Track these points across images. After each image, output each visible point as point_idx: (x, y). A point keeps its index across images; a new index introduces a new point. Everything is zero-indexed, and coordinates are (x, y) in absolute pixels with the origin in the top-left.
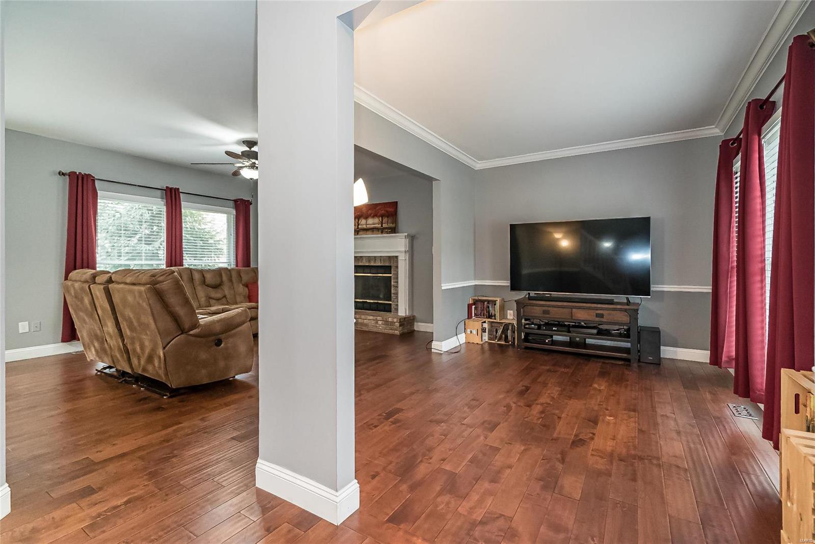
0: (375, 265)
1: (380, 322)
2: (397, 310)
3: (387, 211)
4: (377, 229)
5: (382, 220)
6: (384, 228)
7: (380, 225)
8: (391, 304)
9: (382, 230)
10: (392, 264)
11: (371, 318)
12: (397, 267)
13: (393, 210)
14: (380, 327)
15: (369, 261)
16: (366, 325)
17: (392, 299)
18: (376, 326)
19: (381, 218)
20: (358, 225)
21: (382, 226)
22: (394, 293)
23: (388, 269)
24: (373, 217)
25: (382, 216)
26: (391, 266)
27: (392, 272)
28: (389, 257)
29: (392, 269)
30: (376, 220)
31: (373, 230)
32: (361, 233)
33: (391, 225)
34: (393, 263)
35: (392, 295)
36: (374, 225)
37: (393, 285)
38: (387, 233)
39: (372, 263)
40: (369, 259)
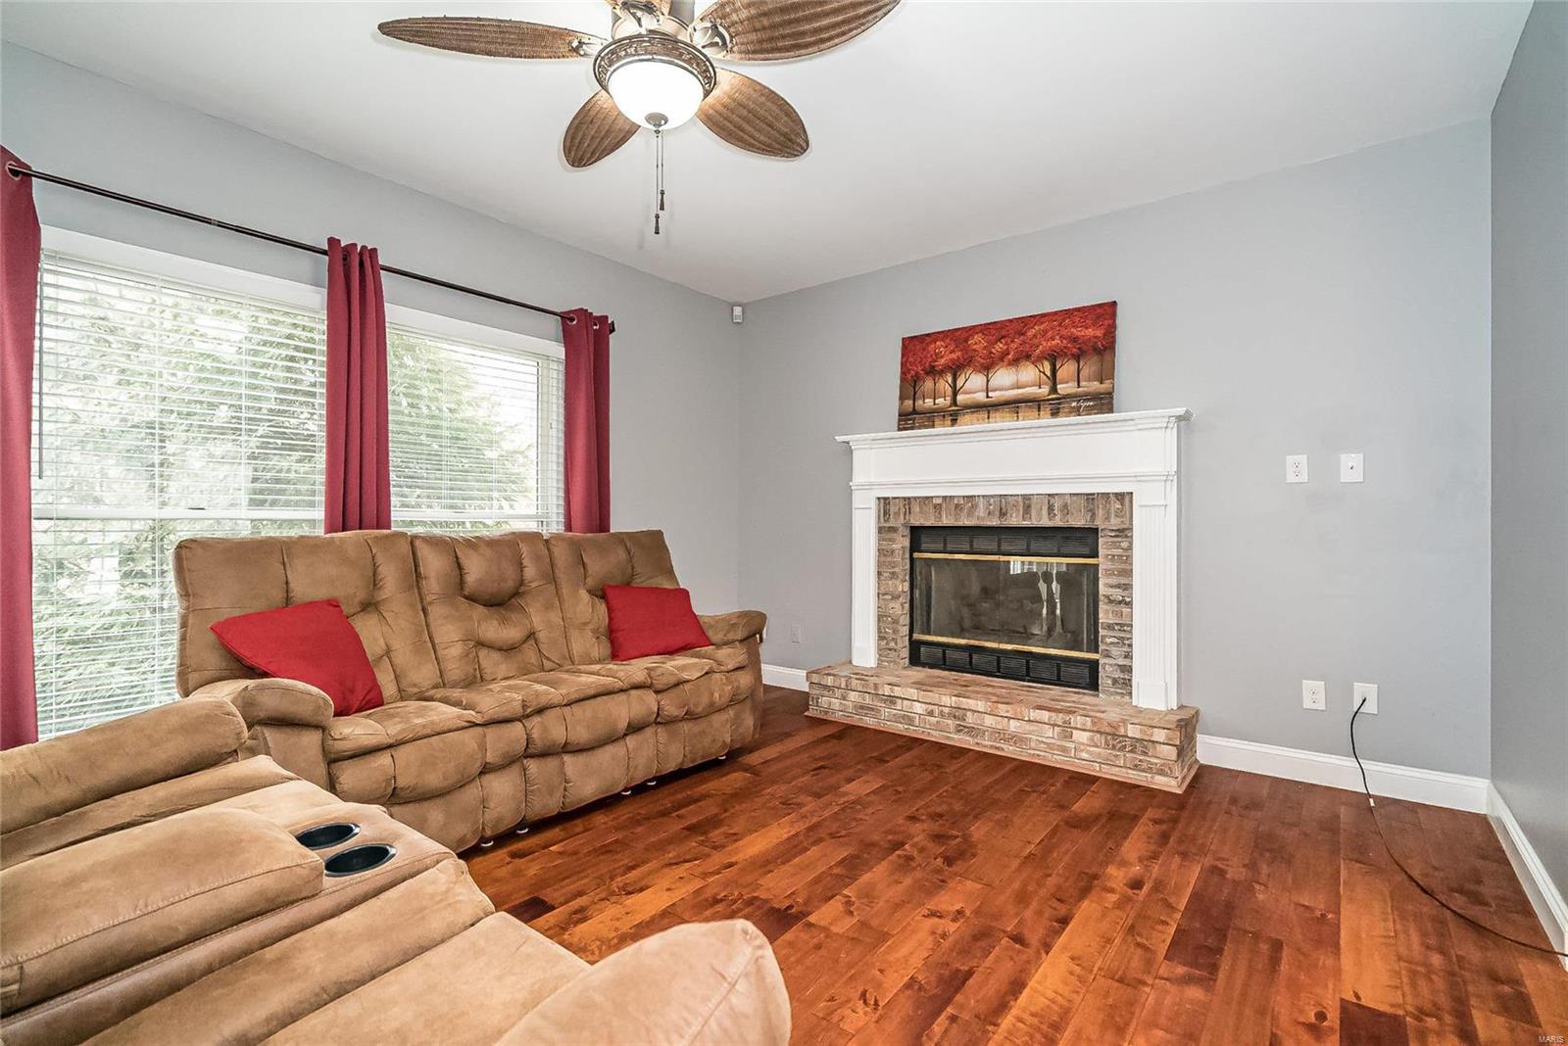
0: (1026, 523)
1: (1081, 737)
2: (1125, 684)
3: (1075, 339)
4: (1036, 403)
5: (1054, 372)
6: (1066, 396)
7: (1045, 390)
8: (1096, 663)
9: (1056, 405)
10: (1099, 523)
12: (1124, 532)
13: (1099, 333)
14: (1084, 755)
15: (1003, 514)
16: (1016, 739)
17: (1102, 647)
18: (1064, 750)
19: (1047, 367)
20: (955, 393)
21: (1054, 390)
22: (1110, 626)
23: (1084, 539)
24: (1015, 362)
25: (1053, 357)
26: (1096, 531)
27: (1101, 551)
28: (1090, 498)
29: (1101, 541)
30: (1028, 373)
31: (1014, 405)
32: (963, 419)
33: (1095, 386)
34: (1108, 518)
35: (1103, 631)
36: (1018, 388)
37: (1108, 597)
38: (1077, 411)
39: (1015, 520)
40: (1002, 504)
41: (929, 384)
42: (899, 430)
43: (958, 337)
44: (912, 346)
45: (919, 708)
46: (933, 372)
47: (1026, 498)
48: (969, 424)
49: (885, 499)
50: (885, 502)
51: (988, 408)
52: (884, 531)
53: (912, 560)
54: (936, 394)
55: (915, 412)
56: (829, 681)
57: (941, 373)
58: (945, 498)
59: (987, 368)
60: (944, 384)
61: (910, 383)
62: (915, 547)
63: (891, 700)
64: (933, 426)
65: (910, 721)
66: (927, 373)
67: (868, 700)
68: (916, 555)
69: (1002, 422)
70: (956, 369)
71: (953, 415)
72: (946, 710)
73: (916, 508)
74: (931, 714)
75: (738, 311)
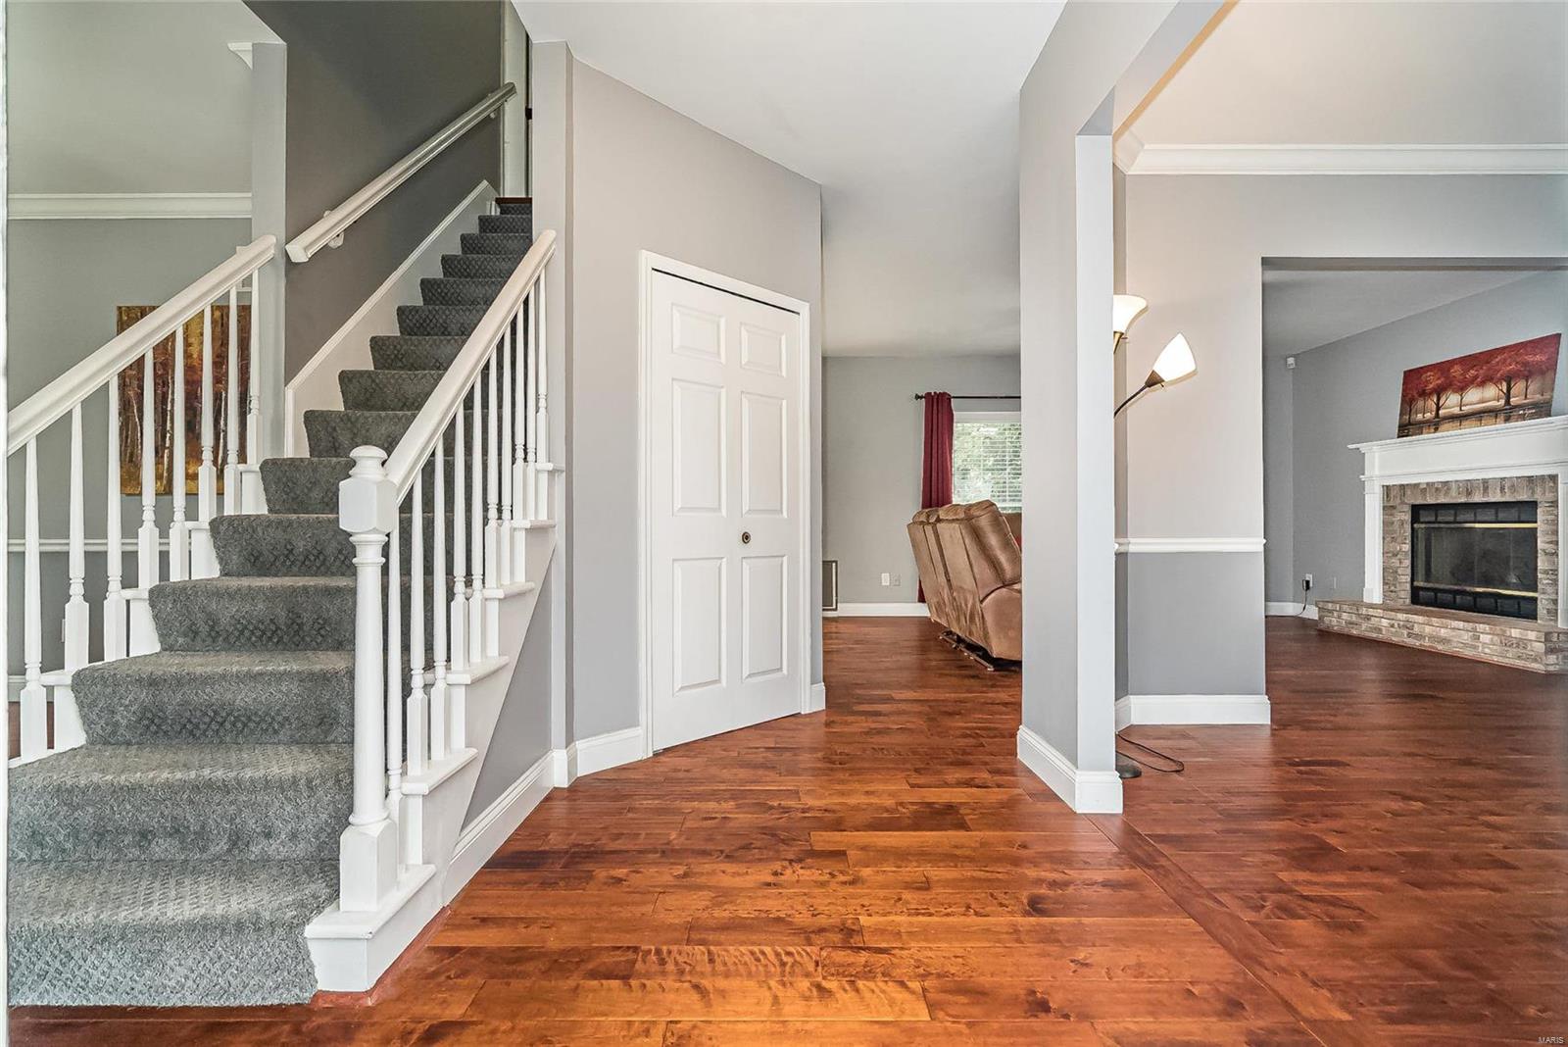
0: (1485, 500)
2: (1553, 612)
3: (1525, 364)
4: (1493, 413)
5: (1509, 389)
6: (1515, 407)
7: (1502, 402)
8: (1535, 600)
9: (1507, 412)
10: (1538, 497)
11: (1461, 624)
12: (1554, 503)
13: (1546, 358)
14: (1487, 650)
15: (1469, 493)
16: (1445, 641)
17: (1540, 586)
19: (1505, 384)
20: (1438, 409)
21: (1508, 402)
22: (1546, 572)
23: (1527, 510)
24: (1482, 384)
25: (1509, 379)
26: (1534, 504)
27: (1539, 518)
28: (1531, 479)
29: (1539, 511)
30: (1491, 391)
31: (1480, 415)
32: (1443, 427)
33: (1538, 398)
34: (1544, 493)
35: (1539, 576)
36: (1483, 403)
37: (1544, 551)
38: (1523, 417)
39: (1477, 498)
40: (1468, 487)
41: (1420, 403)
42: (1398, 437)
43: (1442, 368)
44: (1412, 377)
45: (1385, 622)
46: (1424, 394)
47: (1485, 482)
48: (1448, 432)
49: (1387, 486)
50: (1387, 489)
51: (1460, 418)
52: (1388, 509)
53: (1413, 529)
54: (1425, 411)
55: (1410, 424)
56: (1330, 606)
57: (1431, 394)
58: (1428, 484)
59: (1462, 389)
60: (1431, 403)
61: (1408, 402)
62: (1415, 519)
63: (1368, 618)
64: (1422, 433)
65: (1379, 630)
66: (1420, 396)
67: (1354, 618)
68: (1415, 525)
69: (1470, 430)
70: (1439, 391)
71: (1436, 424)
72: (1402, 623)
73: (1409, 492)
74: (1392, 626)
75: (1291, 360)
